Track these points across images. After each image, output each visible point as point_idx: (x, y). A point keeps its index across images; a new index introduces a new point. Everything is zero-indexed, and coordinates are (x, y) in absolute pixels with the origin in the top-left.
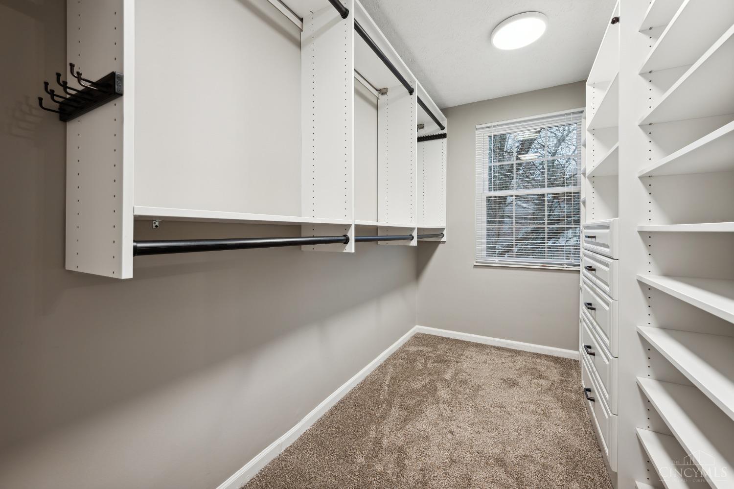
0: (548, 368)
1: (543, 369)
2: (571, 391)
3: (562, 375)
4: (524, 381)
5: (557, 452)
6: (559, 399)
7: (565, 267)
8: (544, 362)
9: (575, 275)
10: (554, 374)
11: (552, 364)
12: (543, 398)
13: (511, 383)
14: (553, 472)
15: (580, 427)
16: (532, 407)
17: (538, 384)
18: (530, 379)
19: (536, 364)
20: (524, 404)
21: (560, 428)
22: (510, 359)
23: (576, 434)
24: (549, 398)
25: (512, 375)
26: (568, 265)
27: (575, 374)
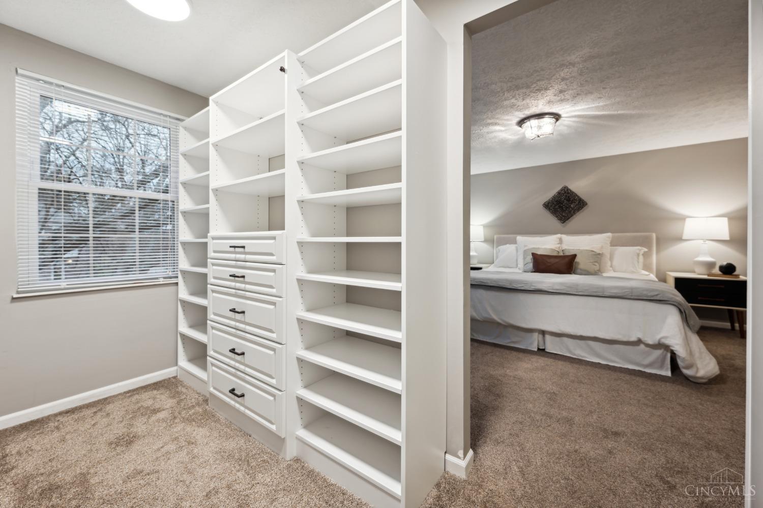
0: (154, 399)
1: (150, 402)
2: (193, 406)
3: (173, 397)
4: (140, 426)
5: (227, 464)
6: (189, 420)
7: (162, 281)
8: (145, 395)
9: (173, 288)
10: (165, 400)
11: (155, 392)
12: (175, 430)
13: (127, 441)
14: (239, 484)
15: (225, 430)
16: (172, 447)
17: (158, 421)
18: (146, 420)
19: (138, 402)
20: (162, 450)
21: (211, 444)
22: (99, 414)
23: (227, 439)
24: (180, 427)
25: (119, 430)
26: (164, 278)
27: (184, 390)
